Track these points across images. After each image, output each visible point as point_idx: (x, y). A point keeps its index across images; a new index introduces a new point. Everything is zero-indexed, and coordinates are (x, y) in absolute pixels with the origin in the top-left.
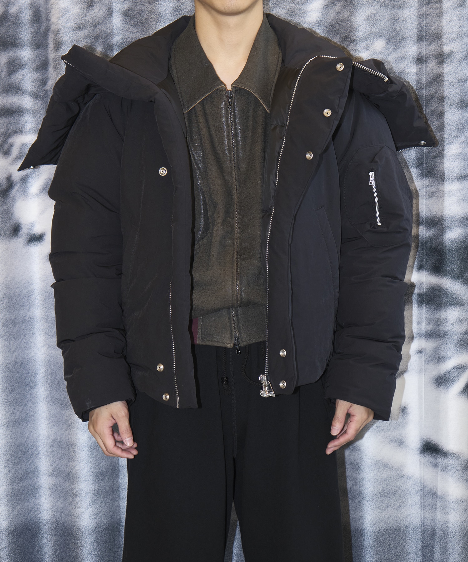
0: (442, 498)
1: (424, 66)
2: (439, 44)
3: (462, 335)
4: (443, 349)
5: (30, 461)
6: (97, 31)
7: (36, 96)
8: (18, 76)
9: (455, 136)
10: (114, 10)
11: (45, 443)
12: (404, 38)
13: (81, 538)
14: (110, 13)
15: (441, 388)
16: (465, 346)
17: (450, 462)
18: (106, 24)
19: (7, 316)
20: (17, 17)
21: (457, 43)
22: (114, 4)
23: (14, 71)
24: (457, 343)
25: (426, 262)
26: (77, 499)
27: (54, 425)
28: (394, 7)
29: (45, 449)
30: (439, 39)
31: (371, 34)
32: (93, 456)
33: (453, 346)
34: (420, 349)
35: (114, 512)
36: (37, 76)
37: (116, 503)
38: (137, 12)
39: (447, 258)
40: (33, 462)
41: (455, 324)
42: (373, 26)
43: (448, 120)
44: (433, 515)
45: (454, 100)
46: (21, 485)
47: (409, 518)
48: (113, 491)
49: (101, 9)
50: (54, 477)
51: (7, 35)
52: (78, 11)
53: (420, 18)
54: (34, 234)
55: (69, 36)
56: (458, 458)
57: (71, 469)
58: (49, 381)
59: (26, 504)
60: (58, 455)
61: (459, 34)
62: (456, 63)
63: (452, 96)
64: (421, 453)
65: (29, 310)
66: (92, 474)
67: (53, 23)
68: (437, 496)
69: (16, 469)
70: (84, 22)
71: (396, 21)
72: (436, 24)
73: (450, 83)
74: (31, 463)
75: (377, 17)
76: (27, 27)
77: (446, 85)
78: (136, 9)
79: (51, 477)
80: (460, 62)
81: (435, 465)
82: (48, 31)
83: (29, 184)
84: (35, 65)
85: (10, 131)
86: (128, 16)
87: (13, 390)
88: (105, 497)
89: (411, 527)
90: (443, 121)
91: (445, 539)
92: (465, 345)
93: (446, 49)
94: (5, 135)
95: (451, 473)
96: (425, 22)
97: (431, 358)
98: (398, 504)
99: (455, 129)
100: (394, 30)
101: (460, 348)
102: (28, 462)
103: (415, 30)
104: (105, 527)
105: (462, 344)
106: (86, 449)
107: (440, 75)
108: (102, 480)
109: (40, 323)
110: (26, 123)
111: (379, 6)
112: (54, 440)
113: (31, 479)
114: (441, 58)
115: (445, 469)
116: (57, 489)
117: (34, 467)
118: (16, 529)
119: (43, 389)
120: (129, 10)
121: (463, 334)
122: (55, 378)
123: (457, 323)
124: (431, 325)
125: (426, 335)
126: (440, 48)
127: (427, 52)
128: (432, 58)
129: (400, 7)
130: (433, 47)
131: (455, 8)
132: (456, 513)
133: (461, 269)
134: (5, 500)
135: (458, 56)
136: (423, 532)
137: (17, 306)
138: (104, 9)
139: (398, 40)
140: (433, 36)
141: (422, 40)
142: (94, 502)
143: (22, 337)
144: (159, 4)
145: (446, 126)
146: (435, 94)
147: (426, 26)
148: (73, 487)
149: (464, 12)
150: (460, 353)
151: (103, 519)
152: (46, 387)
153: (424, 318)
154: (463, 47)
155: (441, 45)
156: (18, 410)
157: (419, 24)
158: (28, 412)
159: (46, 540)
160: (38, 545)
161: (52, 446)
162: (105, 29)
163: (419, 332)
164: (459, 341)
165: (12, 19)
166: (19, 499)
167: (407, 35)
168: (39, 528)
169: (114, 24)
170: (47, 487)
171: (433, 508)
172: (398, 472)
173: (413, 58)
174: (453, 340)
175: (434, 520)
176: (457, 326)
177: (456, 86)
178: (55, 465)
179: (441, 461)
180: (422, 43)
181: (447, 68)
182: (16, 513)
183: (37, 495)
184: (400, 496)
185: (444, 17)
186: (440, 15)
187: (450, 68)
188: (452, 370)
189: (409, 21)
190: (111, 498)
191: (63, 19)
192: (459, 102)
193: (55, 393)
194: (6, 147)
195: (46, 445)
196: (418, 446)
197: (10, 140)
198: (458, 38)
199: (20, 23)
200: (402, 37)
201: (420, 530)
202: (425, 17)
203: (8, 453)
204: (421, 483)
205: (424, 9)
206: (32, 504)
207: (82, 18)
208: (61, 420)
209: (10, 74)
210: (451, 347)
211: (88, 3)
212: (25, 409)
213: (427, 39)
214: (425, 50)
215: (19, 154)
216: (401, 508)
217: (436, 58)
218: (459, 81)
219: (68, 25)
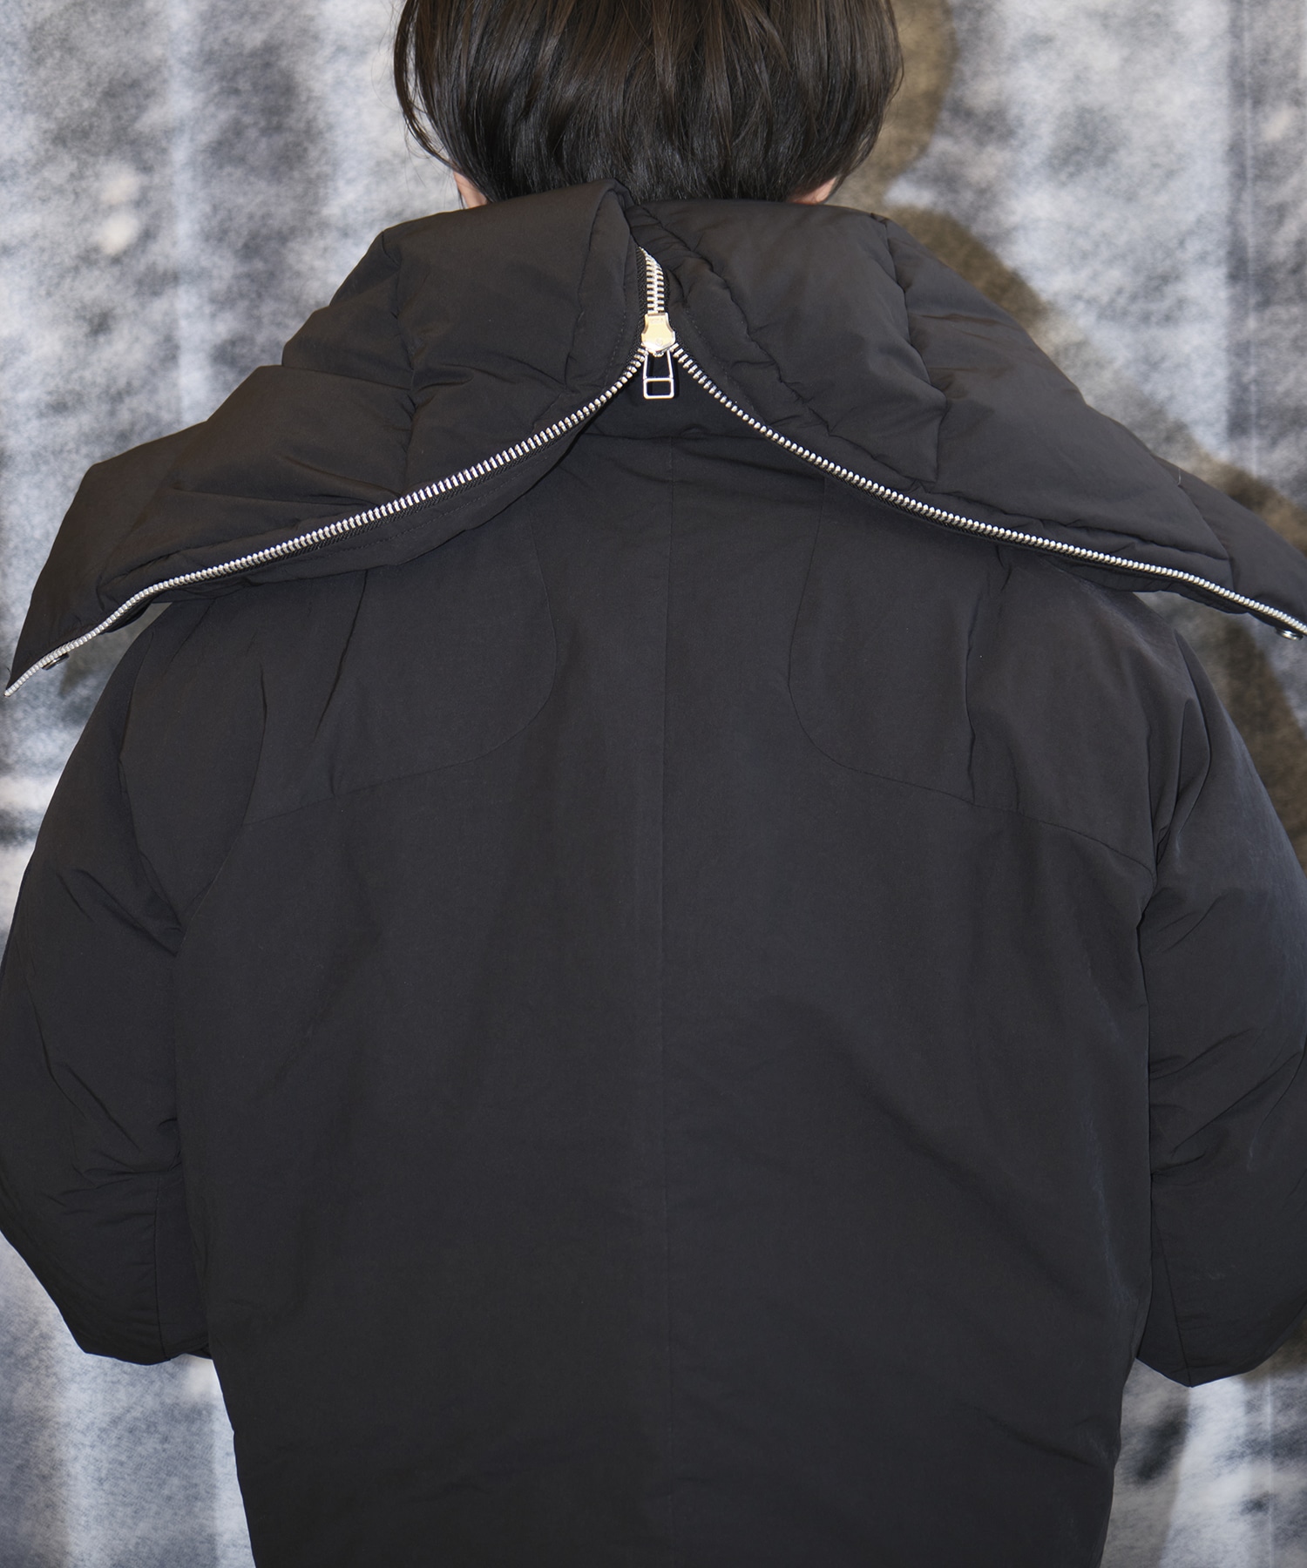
6: (124, 416)
10: (183, 343)
14: (168, 353)
18: (154, 391)
22: (183, 323)
28: (1146, 318)
34: (1257, 1494)
38: (263, 351)
49: (137, 339)
52: (58, 347)
53: (1238, 355)
55: (26, 435)
70: (78, 388)
71: (1155, 366)
72: (1292, 376)
78: (259, 338)
86: (232, 362)
96: (1253, 370)
97: (1293, 1527)
103: (1222, 399)
120: (233, 343)
124: (1293, 1412)
125: (1275, 1447)
129: (1168, 318)
130: (1284, 456)
138: (149, 339)
141: (1245, 430)
147: (1257, 383)
157: (1235, 378)
162: (151, 409)
163: (1253, 1437)
167: (1194, 415)
169: (182, 391)
189: (1199, 367)
202: (1253, 351)
205: (1252, 323)
207: (71, 372)
211: (91, 321)
213: (1262, 429)
219: (23, 396)
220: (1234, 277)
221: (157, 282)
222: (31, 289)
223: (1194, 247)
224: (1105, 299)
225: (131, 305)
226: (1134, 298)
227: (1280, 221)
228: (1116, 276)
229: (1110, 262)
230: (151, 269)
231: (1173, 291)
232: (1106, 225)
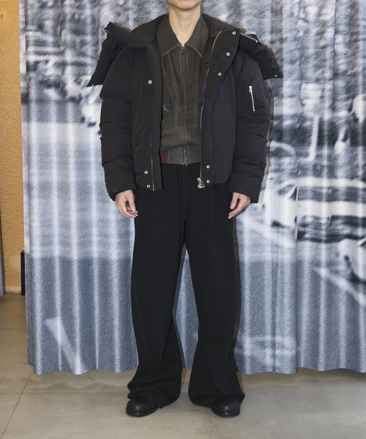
0: (281, 248)
1: (274, 45)
2: (281, 34)
4: (282, 177)
5: (88, 229)
7: (93, 58)
8: (85, 48)
9: (288, 77)
11: (95, 221)
13: (111, 265)
14: (128, 19)
15: (281, 195)
17: (285, 230)
18: (126, 24)
19: (78, 159)
20: (84, 21)
21: (289, 34)
22: (130, 15)
23: (83, 46)
25: (274, 137)
26: (110, 246)
27: (99, 212)
28: (260, 17)
29: (95, 224)
30: (281, 32)
31: (249, 29)
32: (118, 226)
34: (271, 178)
35: (127, 253)
36: (93, 48)
37: (128, 249)
39: (284, 134)
40: (89, 229)
42: (250, 25)
43: (285, 69)
44: (277, 256)
45: (287, 60)
46: (84, 239)
47: (266, 257)
48: (127, 243)
49: (123, 17)
50: (99, 237)
51: (80, 29)
52: (113, 17)
53: (272, 23)
54: (91, 123)
56: (289, 228)
57: (107, 232)
58: (97, 192)
59: (86, 249)
60: (101, 226)
61: (290, 29)
62: (289, 43)
63: (287, 58)
64: (271, 226)
65: (88, 158)
66: (117, 234)
67: (101, 23)
68: (279, 247)
69: (82, 232)
71: (261, 24)
72: (280, 25)
73: (286, 52)
74: (88, 230)
75: (252, 21)
76: (89, 26)
78: (140, 17)
79: (98, 237)
80: (291, 42)
81: (278, 232)
82: (99, 27)
83: (89, 99)
84: (92, 43)
85: (81, 74)
86: (136, 21)
87: (81, 194)
88: (123, 245)
89: (267, 262)
91: (283, 267)
92: (293, 175)
93: (284, 36)
94: (78, 75)
95: (285, 236)
96: (274, 24)
97: (276, 182)
98: (261, 251)
99: (288, 74)
100: (260, 28)
101: (290, 176)
102: (87, 229)
103: (270, 29)
104: (123, 260)
106: (114, 222)
107: (281, 49)
108: (122, 237)
109: (94, 164)
110: (88, 70)
111: (253, 16)
112: (99, 219)
113: (88, 237)
114: (282, 40)
115: (283, 234)
116: (100, 243)
117: (90, 232)
118: (81, 260)
119: (94, 195)
120: (136, 18)
121: (291, 170)
122: (100, 190)
123: (288, 164)
124: (276, 166)
125: (274, 171)
126: (281, 36)
127: (275, 38)
128: (278, 41)
129: (263, 17)
130: (278, 36)
131: (288, 17)
132: (288, 254)
133: (291, 139)
134: (76, 246)
135: (290, 40)
136: (272, 264)
137: (83, 156)
138: (125, 17)
139: (262, 33)
140: (278, 31)
141: (273, 33)
142: (118, 248)
143: (85, 170)
144: (150, 14)
145: (284, 72)
146: (279, 57)
147: (275, 26)
148: (108, 240)
149: (293, 19)
150: (290, 179)
151: (122, 256)
152: (96, 194)
153: (273, 163)
154: (292, 35)
156: (83, 204)
157: (272, 26)
158: (87, 206)
159: (95, 267)
160: (92, 269)
161: (98, 222)
163: (271, 170)
164: (289, 173)
165: (82, 22)
166: (83, 246)
167: (266, 31)
168: (92, 261)
169: (129, 25)
170: (96, 242)
171: (277, 252)
172: (261, 235)
174: (287, 173)
175: (277, 258)
176: (288, 166)
177: (289, 54)
178: (100, 231)
179: (281, 230)
181: (285, 45)
182: (82, 252)
183: (91, 245)
184: (262, 247)
185: (283, 21)
186: (281, 21)
187: (286, 45)
188: (286, 187)
189: (267, 24)
190: (126, 246)
191: (106, 21)
192: (290, 61)
193: (100, 197)
194: (79, 81)
195: (96, 222)
196: (270, 224)
197: (81, 78)
198: (290, 31)
199: (86, 24)
200: (263, 32)
201: (271, 263)
202: (274, 22)
203: (78, 224)
204: (271, 241)
205: (274, 18)
206: (89, 249)
208: (103, 209)
209: (81, 47)
210: (286, 176)
211: (117, 14)
212: (86, 204)
213: (275, 32)
215: (85, 84)
216: (262, 252)
218: (290, 51)
220: (272, 12)
221: (127, 9)
222: (110, 9)
223: (266, 8)
224: (255, 14)
225: (123, 12)
226: (258, 14)
227: (278, 4)
228: (256, 11)
229: (255, 9)
230: (126, 7)
231: (264, 14)
232: (255, 4)
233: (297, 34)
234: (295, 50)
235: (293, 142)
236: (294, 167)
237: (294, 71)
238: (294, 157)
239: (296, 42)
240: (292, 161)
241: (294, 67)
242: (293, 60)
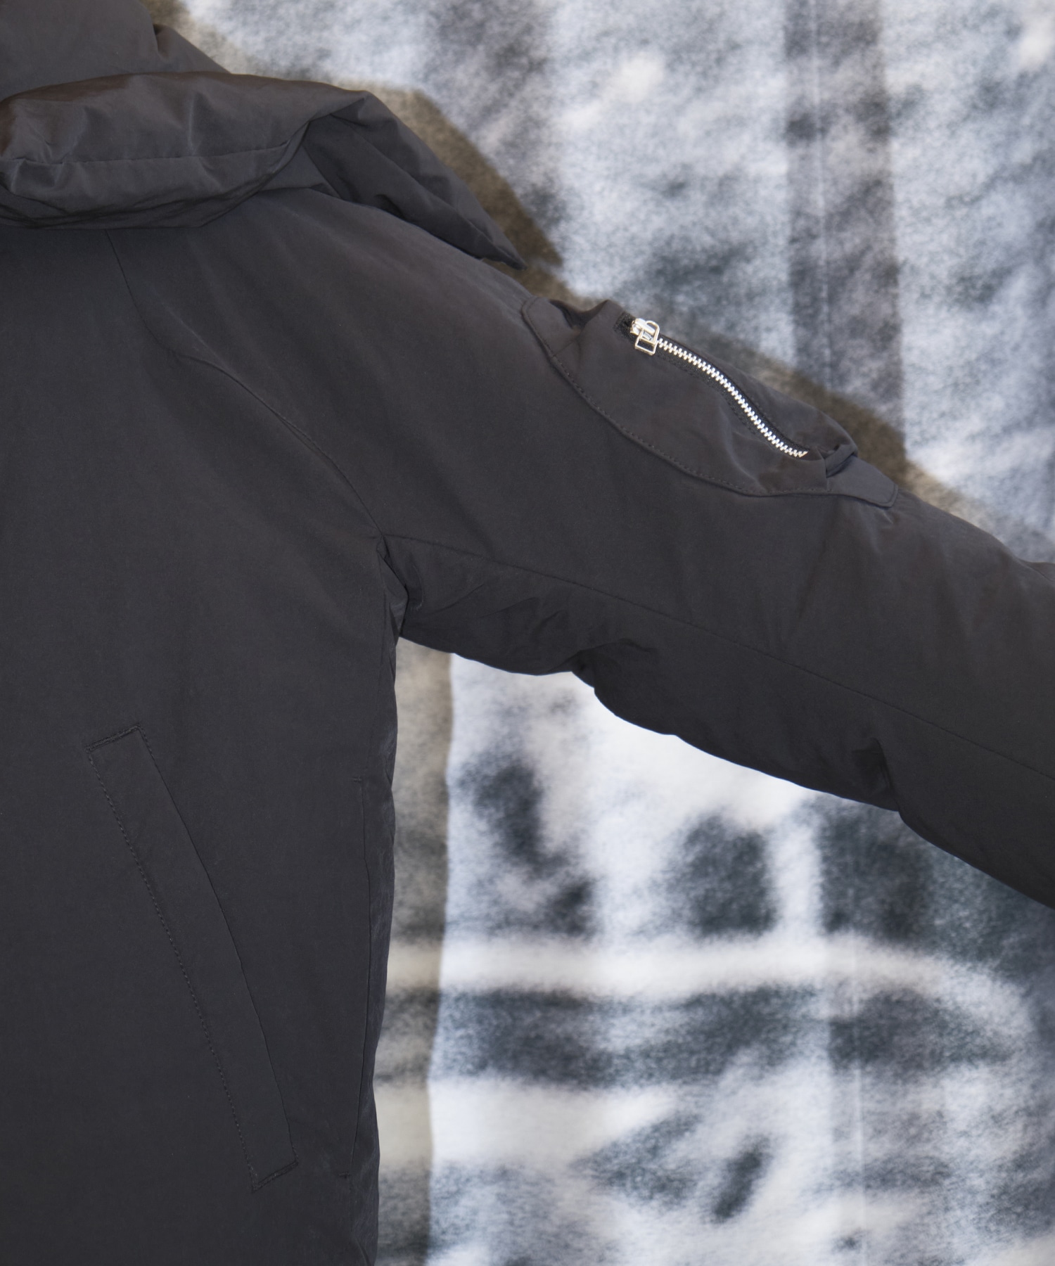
1: (816, 148)
2: (868, 63)
3: (1004, 1175)
4: (933, 1230)
9: (943, 415)
12: (734, 47)
16: (1019, 1215)
21: (936, 57)
24: (988, 1204)
25: (857, 899)
30: (868, 43)
31: (606, 34)
33: (972, 1217)
39: (934, 882)
41: (974, 1132)
43: (916, 352)
45: (933, 277)
61: (941, 22)
62: (937, 134)
63: (925, 260)
73: (916, 212)
77: (902, 218)
80: (952, 128)
90: (896, 358)
93: (897, 80)
99: (945, 387)
100: (697, 16)
101: (1000, 1222)
105: (1008, 1209)
107: (878, 183)
114: (879, 115)
121: (1009, 1170)
123: (982, 1126)
126: (875, 78)
127: (827, 95)
128: (847, 119)
133: (990, 919)
135: (944, 106)
139: (714, 56)
140: (845, 35)
145: (910, 376)
146: (863, 253)
150: (999, 1240)
153: (858, 1114)
154: (961, 69)
155: (875, 67)
164: (993, 1196)
173: (775, 121)
174: (973, 1192)
176: (982, 1139)
177: (941, 223)
180: (802, 60)
181: (904, 155)
187: (913, 152)
192: (954, 281)
198: (939, 38)
200: (728, 42)
210: (963, 1222)
214: (816, 90)
217: (860, 118)
218: (952, 202)
233: (999, 55)
234: (991, 184)
235: (1011, 940)
236: (1031, 1145)
237: (993, 362)
238: (1021, 1065)
239: (998, 124)
240: (1009, 1092)
241: (989, 329)
242: (978, 271)
